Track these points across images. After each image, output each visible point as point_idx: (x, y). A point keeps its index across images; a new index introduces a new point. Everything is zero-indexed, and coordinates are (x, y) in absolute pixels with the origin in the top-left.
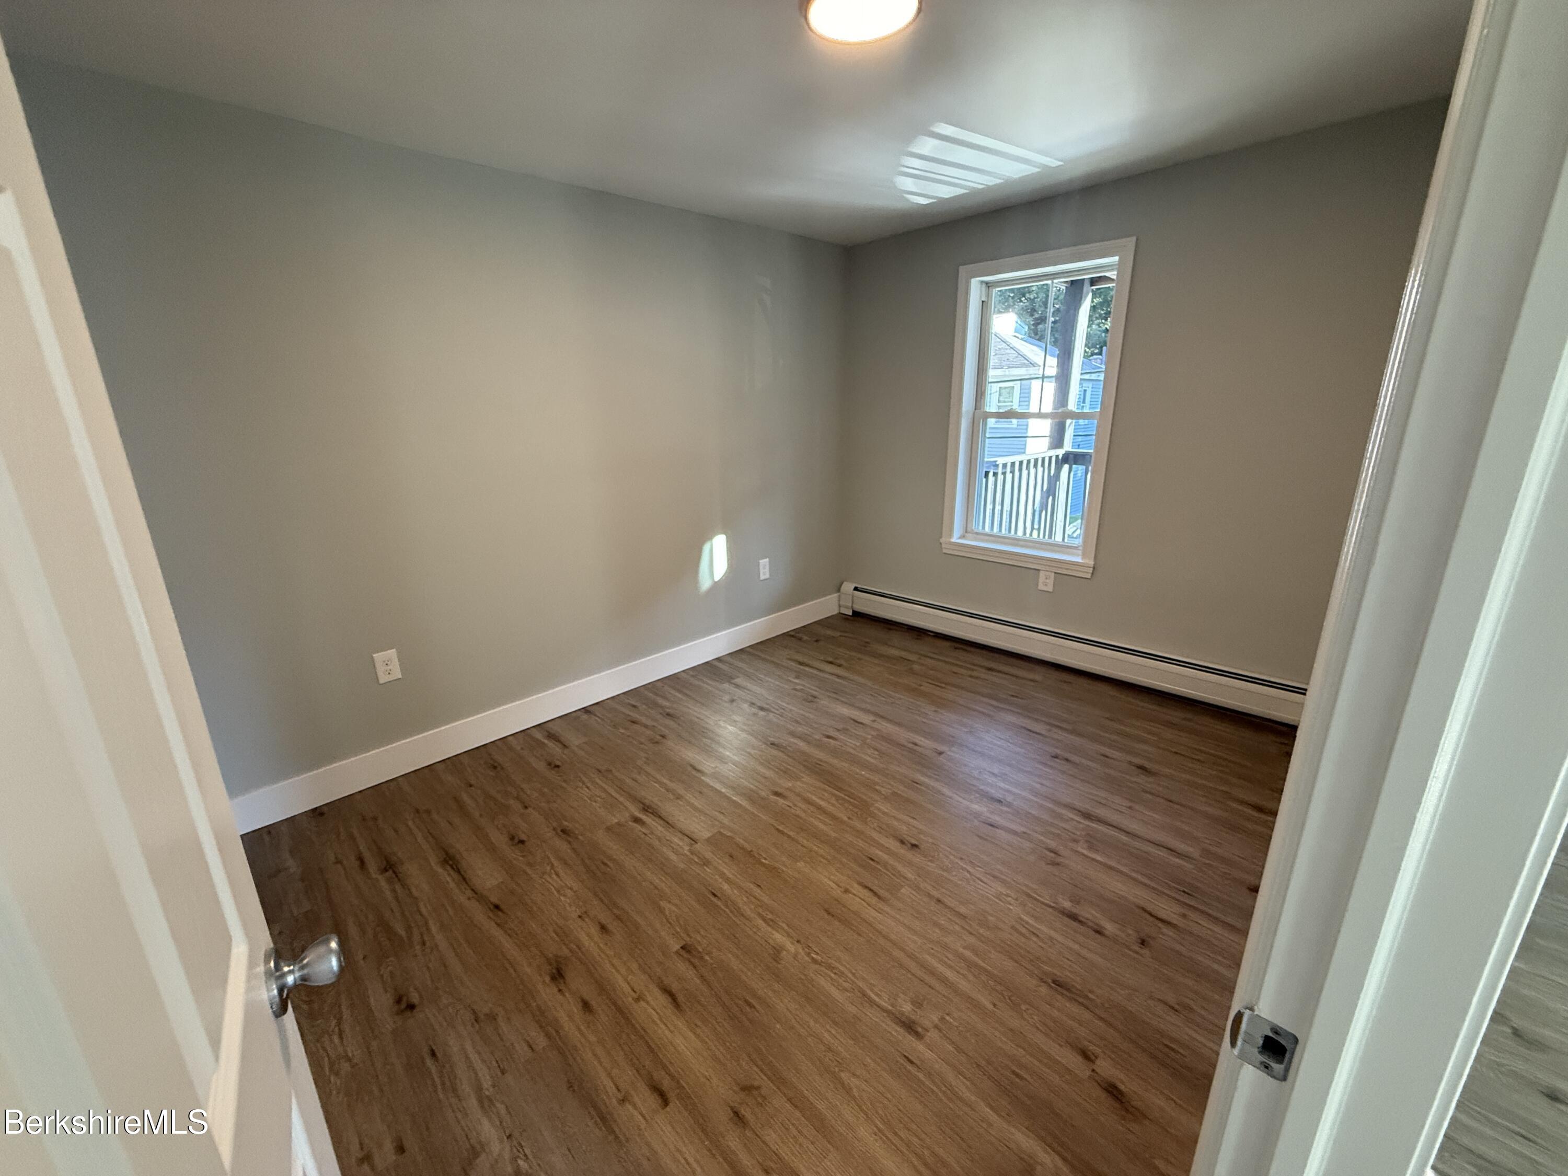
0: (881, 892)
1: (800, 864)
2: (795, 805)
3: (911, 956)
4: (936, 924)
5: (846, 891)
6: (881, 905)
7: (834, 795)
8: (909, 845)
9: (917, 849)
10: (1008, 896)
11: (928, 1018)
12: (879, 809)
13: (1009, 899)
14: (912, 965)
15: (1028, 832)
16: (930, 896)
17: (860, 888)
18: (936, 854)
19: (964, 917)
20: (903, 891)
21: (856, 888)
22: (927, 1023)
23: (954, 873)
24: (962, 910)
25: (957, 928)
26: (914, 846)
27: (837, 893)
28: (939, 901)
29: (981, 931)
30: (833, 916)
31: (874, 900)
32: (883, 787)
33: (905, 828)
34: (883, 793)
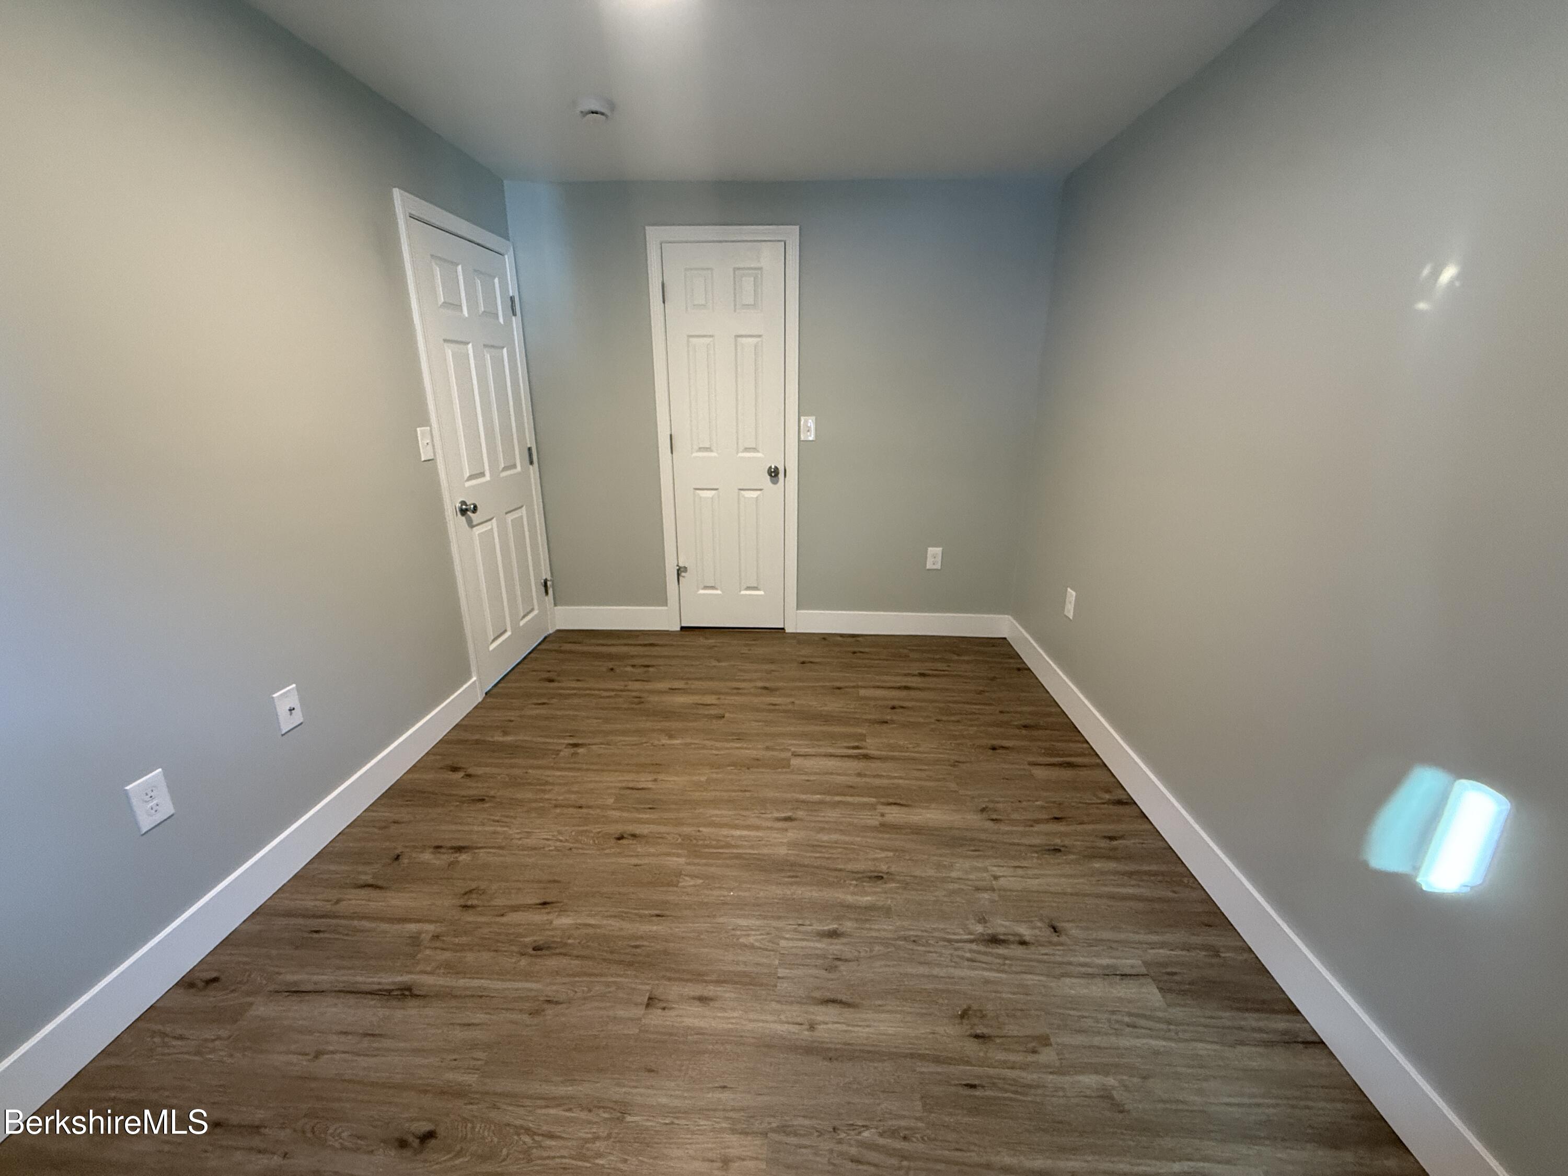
0: (629, 792)
1: (703, 779)
2: (758, 817)
3: (587, 770)
4: (577, 792)
5: (655, 780)
6: (624, 785)
7: (736, 847)
8: (625, 836)
9: (617, 836)
10: (520, 839)
11: (566, 752)
12: (679, 856)
13: (518, 836)
14: (585, 766)
15: (498, 919)
16: (589, 807)
17: (645, 786)
18: (596, 842)
19: (556, 806)
20: (612, 801)
21: (650, 785)
22: (566, 750)
23: (573, 834)
24: (558, 811)
25: (561, 798)
26: (621, 838)
27: (660, 777)
28: (580, 807)
29: (541, 804)
30: (653, 764)
31: (631, 785)
32: (695, 886)
33: (639, 850)
34: (687, 878)
